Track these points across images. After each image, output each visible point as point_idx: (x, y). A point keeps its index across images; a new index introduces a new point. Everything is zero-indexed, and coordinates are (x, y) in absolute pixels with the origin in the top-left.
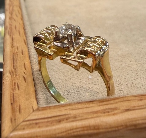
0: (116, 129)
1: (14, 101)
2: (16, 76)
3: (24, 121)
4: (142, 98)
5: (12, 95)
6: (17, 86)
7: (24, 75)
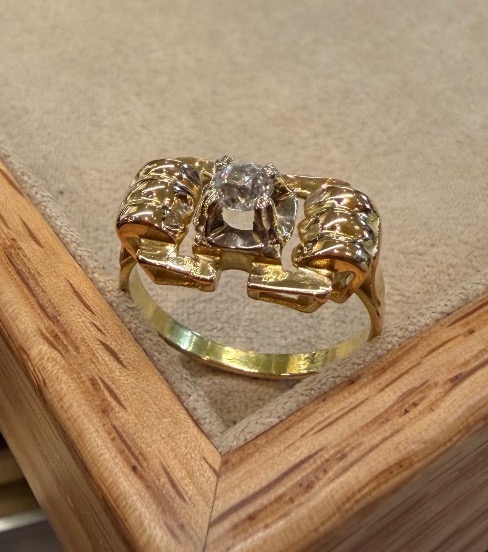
0: (448, 445)
1: (136, 459)
2: (77, 349)
3: (212, 525)
4: (468, 323)
5: (114, 434)
6: (106, 393)
7: (99, 335)
